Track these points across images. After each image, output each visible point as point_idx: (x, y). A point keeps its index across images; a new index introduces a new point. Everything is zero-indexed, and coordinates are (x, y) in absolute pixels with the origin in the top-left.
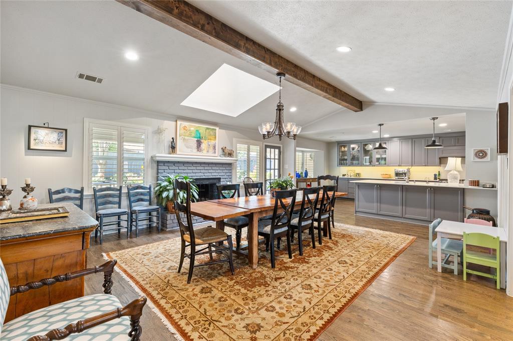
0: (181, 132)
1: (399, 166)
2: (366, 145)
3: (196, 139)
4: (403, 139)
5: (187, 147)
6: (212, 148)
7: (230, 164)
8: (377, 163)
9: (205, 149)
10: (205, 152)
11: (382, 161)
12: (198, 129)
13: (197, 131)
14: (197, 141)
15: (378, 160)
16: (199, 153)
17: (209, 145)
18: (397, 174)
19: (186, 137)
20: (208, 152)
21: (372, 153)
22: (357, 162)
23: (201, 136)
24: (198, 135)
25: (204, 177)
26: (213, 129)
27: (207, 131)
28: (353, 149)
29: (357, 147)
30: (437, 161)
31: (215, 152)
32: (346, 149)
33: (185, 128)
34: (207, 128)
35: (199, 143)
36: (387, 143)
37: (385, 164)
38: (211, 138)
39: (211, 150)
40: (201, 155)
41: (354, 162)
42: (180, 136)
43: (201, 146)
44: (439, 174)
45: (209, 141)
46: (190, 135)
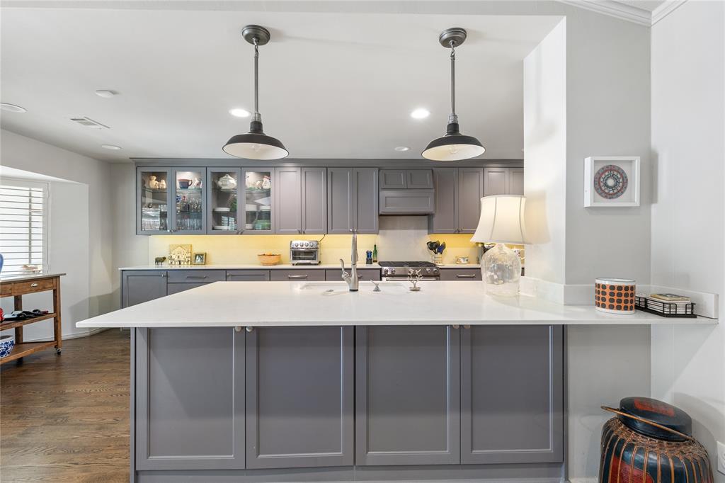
1: (300, 233)
2: (220, 175)
4: (308, 165)
8: (249, 226)
11: (261, 221)
15: (252, 216)
18: (296, 254)
21: (235, 200)
22: (195, 222)
28: (185, 184)
29: (197, 182)
30: (375, 219)
32: (164, 184)
36: (272, 175)
37: (269, 227)
41: (188, 222)
44: (376, 252)
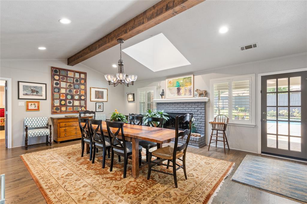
0: (168, 85)
3: (177, 87)
5: (172, 94)
6: (188, 92)
7: (205, 103)
9: (183, 93)
10: (183, 95)
12: (178, 81)
13: (177, 82)
14: (178, 89)
16: (179, 97)
17: (186, 90)
19: (171, 88)
20: (185, 94)
23: (180, 85)
24: (178, 84)
25: (180, 112)
26: (189, 77)
27: (185, 80)
31: (191, 94)
33: (170, 82)
34: (185, 78)
35: (179, 90)
38: (187, 84)
39: (188, 93)
40: (180, 97)
42: (168, 87)
43: (180, 91)
45: (186, 87)
46: (173, 86)
